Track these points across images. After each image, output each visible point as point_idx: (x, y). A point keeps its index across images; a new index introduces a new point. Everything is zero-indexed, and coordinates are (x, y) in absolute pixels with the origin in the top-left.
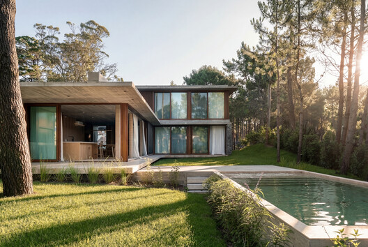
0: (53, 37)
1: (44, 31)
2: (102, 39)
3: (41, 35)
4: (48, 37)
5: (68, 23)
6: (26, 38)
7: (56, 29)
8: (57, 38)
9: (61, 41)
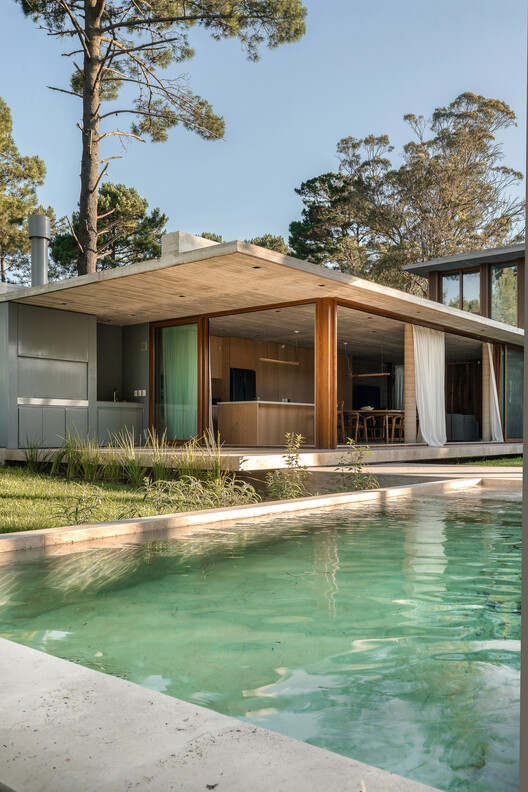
0: (377, 161)
1: (357, 152)
2: (493, 134)
3: (351, 164)
4: (367, 163)
5: (408, 117)
6: (326, 179)
7: (383, 140)
8: (386, 163)
9: (395, 166)
